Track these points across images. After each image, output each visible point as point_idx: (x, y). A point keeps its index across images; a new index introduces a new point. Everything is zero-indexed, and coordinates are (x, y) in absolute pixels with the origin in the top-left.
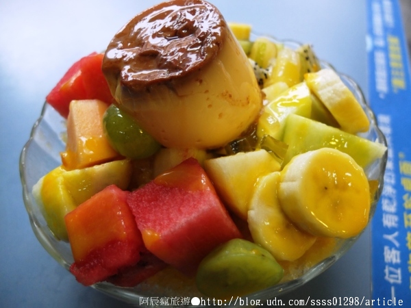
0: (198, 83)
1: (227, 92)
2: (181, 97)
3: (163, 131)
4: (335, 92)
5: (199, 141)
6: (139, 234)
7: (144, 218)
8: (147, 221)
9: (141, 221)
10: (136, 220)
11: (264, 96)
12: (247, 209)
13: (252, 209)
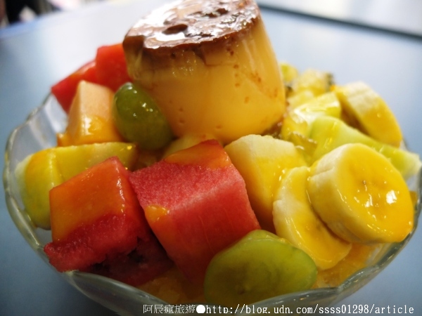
0: (228, 54)
1: (257, 74)
2: (209, 66)
3: (181, 110)
4: (368, 100)
5: (219, 127)
6: (140, 212)
7: (150, 194)
8: (152, 197)
9: (145, 198)
10: (139, 196)
11: (288, 104)
12: (273, 200)
13: (280, 199)
